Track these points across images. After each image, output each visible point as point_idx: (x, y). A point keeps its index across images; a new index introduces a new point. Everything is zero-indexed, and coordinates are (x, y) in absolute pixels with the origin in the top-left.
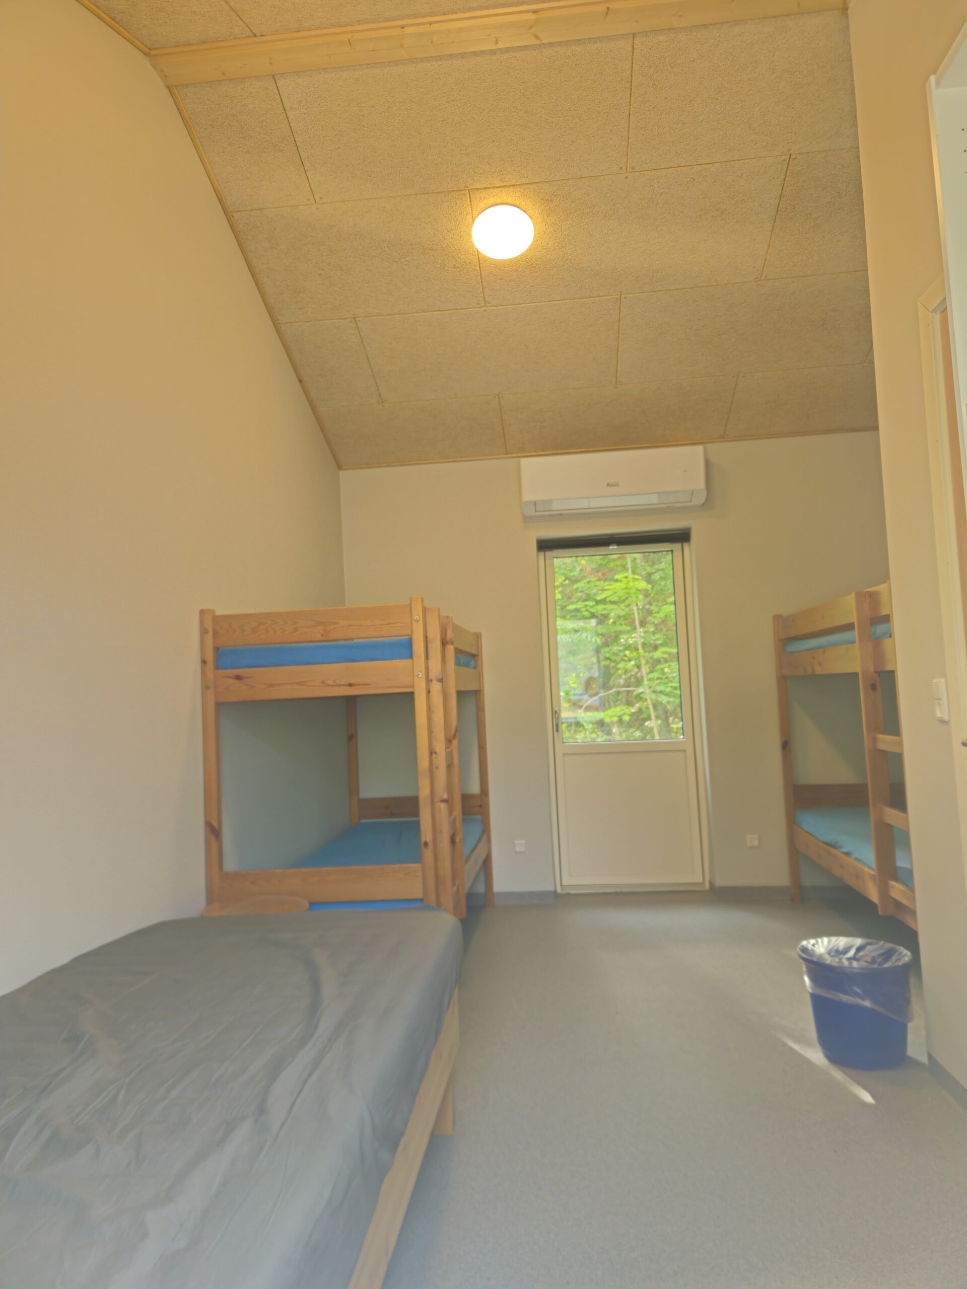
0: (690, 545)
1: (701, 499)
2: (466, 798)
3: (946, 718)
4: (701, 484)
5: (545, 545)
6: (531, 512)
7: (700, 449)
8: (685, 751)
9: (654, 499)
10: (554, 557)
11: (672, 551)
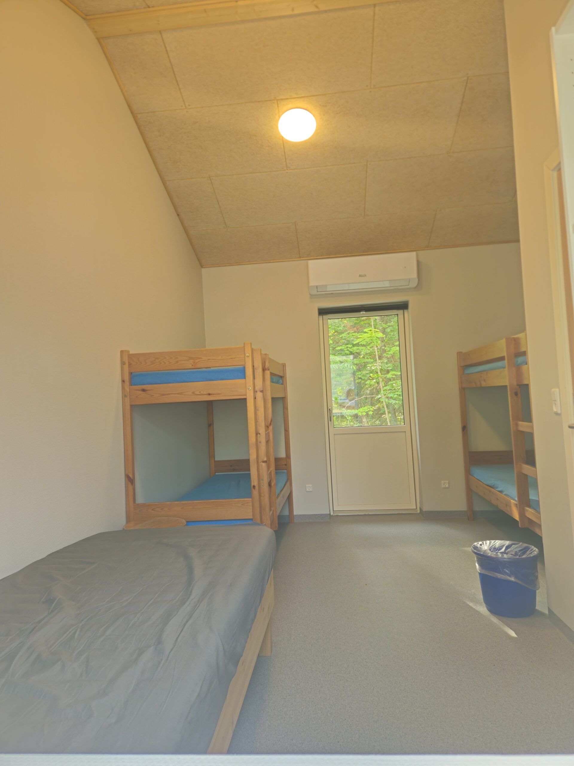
0: (408, 311)
1: (414, 284)
2: (277, 460)
3: (559, 412)
4: (415, 275)
5: (323, 312)
6: (314, 292)
7: (414, 254)
8: (405, 432)
9: (387, 284)
10: (328, 319)
11: (397, 315)
